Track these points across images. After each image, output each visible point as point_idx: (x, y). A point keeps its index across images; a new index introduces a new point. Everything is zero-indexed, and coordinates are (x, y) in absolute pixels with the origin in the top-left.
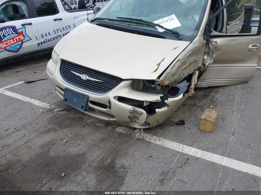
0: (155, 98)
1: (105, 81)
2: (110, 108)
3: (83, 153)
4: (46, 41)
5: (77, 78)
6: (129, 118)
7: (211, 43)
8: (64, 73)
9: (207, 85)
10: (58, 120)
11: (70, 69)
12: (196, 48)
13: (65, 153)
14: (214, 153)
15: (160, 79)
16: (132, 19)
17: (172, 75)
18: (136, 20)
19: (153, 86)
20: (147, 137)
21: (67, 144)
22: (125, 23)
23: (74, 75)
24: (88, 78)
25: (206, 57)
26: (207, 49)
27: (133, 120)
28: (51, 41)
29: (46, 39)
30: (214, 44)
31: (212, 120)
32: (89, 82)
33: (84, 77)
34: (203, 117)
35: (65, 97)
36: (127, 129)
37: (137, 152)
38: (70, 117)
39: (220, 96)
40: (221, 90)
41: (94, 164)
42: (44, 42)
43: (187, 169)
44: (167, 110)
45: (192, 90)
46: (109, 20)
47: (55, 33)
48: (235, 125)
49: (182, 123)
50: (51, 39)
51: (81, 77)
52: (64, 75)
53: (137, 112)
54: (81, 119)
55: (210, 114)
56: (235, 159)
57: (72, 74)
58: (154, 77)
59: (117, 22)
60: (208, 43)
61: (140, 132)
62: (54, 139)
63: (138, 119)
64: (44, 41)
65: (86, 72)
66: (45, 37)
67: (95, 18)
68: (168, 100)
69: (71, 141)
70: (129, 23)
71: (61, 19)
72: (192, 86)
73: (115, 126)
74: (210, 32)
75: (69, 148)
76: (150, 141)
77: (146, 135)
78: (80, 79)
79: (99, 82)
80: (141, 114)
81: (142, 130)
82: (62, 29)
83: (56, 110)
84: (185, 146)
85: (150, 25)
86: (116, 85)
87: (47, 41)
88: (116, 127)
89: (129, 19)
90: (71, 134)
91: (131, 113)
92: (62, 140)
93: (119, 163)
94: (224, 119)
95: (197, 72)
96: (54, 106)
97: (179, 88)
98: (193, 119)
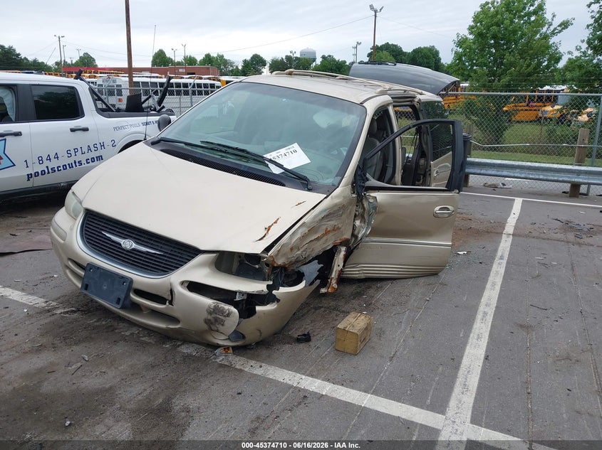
0: (258, 287)
1: (167, 253)
2: (171, 303)
3: (111, 388)
4: (46, 171)
5: (113, 245)
6: (206, 322)
7: (367, 199)
8: (89, 236)
9: (363, 275)
10: (61, 330)
11: (101, 229)
12: (336, 205)
13: (75, 387)
14: (352, 388)
15: (269, 254)
16: (229, 147)
17: (292, 249)
18: (237, 149)
19: (257, 266)
20: (239, 362)
21: (79, 373)
22: (215, 152)
23: (109, 239)
24: (134, 246)
25: (358, 223)
26: (360, 210)
27: (213, 328)
28: (58, 171)
29: (47, 167)
30: (371, 201)
31: (356, 332)
32: (136, 254)
33: (128, 244)
34: (340, 326)
35: (85, 280)
36: (202, 348)
37: (215, 387)
38: (89, 325)
39: (383, 295)
40: (388, 285)
41: (132, 406)
42: (43, 173)
43: (301, 412)
44: (276, 308)
45: (334, 282)
46: (186, 144)
47: (69, 155)
48: (397, 345)
49: (306, 338)
50: (58, 167)
51: (122, 243)
52: (88, 238)
53: (222, 311)
54: (111, 329)
55: (355, 322)
56: (385, 398)
57: (105, 239)
58: (258, 249)
59: (202, 149)
60: (360, 199)
61: (227, 352)
62: (52, 364)
63: (223, 325)
64: (42, 171)
65: (132, 235)
66: (46, 163)
67: (159, 137)
68: (278, 290)
69: (88, 366)
70: (223, 154)
71: (86, 130)
72: (334, 273)
73: (179, 343)
74: (363, 180)
75: (84, 379)
76: (243, 369)
77: (237, 358)
78: (119, 248)
79: (155, 254)
80: (228, 315)
81: (231, 348)
82: (85, 149)
83: (59, 312)
84: (303, 377)
85: (259, 161)
86: (186, 261)
87: (50, 170)
88: (181, 345)
89: (224, 146)
90: (88, 354)
91: (210, 313)
92: (69, 365)
93: (178, 403)
94: (381, 333)
95: (343, 249)
96: (54, 303)
97: (303, 273)
98: (327, 332)
